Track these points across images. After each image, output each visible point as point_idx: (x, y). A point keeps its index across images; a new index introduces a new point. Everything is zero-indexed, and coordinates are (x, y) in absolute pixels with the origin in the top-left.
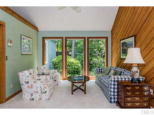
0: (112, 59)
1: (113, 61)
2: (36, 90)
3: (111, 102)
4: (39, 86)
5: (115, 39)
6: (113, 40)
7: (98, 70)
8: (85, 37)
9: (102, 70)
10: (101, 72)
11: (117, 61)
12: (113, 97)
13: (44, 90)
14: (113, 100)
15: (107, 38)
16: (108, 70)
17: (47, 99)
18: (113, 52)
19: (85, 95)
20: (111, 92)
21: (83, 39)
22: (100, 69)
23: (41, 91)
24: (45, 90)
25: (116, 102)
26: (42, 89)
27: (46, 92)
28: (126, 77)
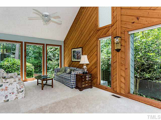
0: (64, 61)
1: (65, 63)
2: (12, 92)
3: (72, 88)
4: (16, 87)
5: (67, 47)
6: (65, 48)
7: (57, 70)
8: (44, 44)
9: (59, 69)
10: (59, 71)
11: (69, 63)
12: (73, 85)
13: (20, 90)
14: (73, 87)
15: (61, 46)
16: (63, 70)
17: (23, 97)
18: (66, 56)
19: (52, 88)
20: (72, 82)
21: (42, 46)
22: (58, 69)
23: (18, 91)
24: (22, 90)
25: (75, 87)
26: (19, 89)
27: (23, 91)
28: (80, 72)
